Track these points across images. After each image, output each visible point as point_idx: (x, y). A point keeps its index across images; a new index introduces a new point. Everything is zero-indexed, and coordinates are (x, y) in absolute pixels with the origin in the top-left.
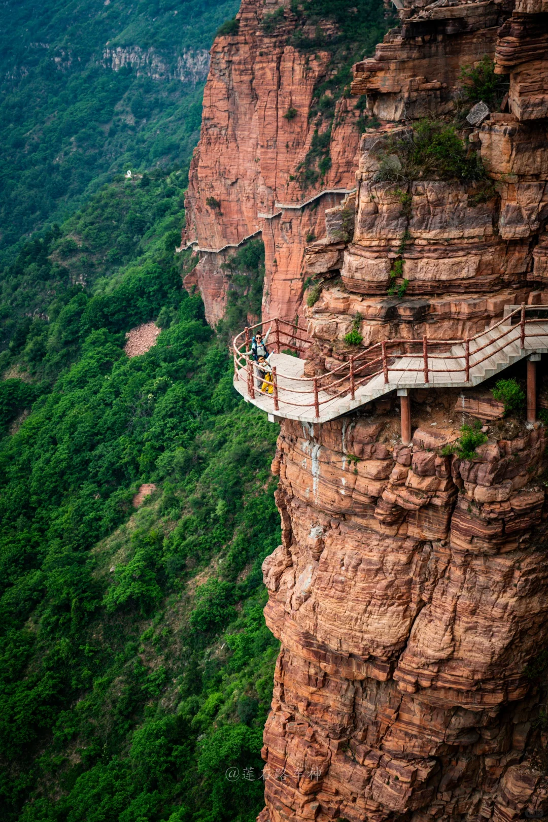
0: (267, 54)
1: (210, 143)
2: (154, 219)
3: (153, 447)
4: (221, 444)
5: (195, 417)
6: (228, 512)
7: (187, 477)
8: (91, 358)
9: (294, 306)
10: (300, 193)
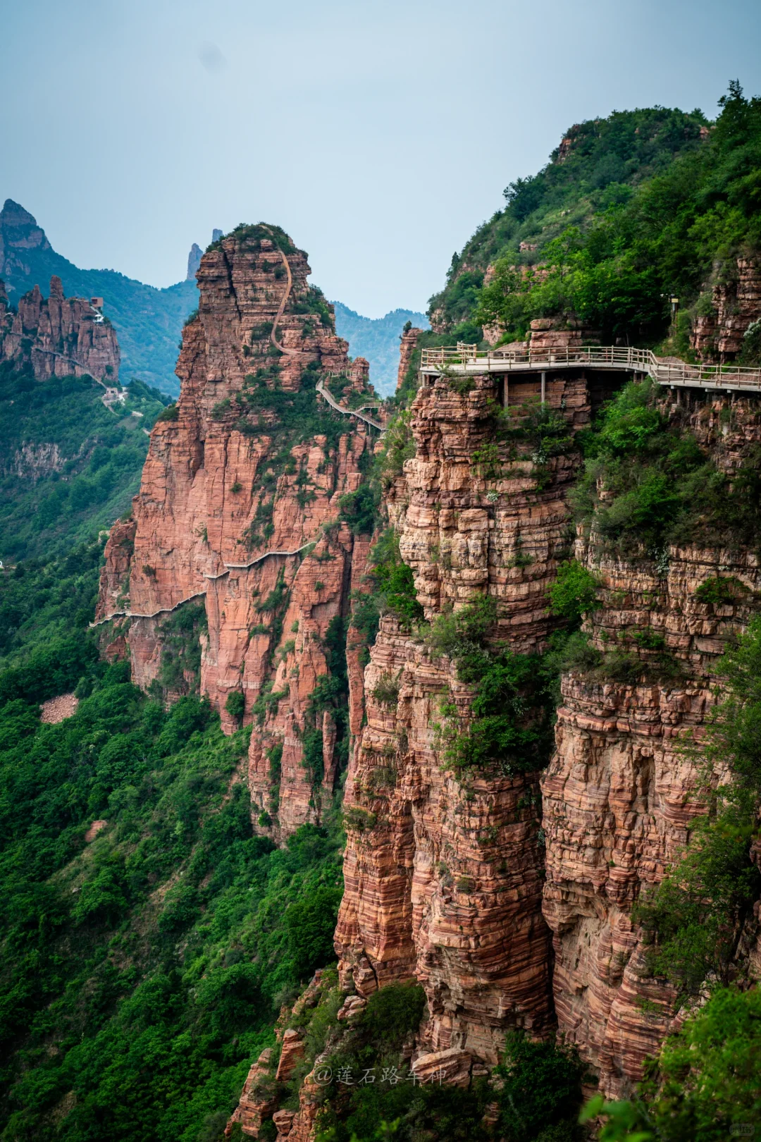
0: (216, 437)
1: (147, 517)
2: (31, 610)
3: (102, 788)
4: (173, 778)
5: (141, 760)
6: (186, 832)
7: (143, 807)
8: (9, 726)
9: (241, 653)
10: (246, 555)
